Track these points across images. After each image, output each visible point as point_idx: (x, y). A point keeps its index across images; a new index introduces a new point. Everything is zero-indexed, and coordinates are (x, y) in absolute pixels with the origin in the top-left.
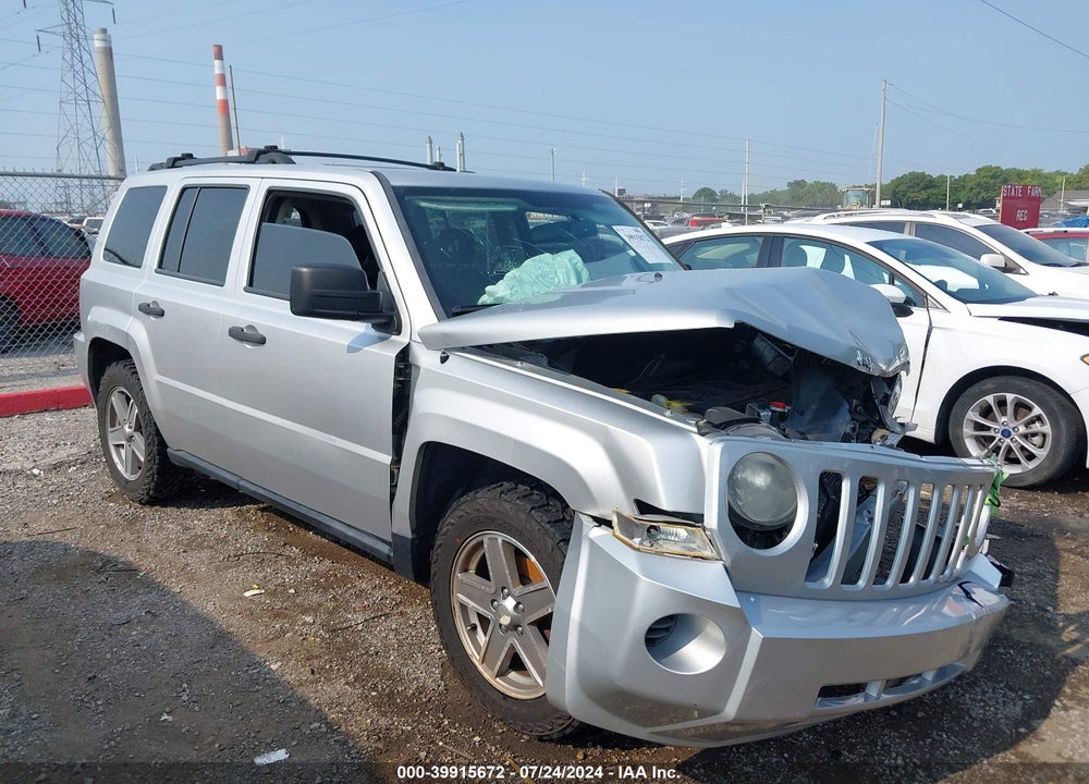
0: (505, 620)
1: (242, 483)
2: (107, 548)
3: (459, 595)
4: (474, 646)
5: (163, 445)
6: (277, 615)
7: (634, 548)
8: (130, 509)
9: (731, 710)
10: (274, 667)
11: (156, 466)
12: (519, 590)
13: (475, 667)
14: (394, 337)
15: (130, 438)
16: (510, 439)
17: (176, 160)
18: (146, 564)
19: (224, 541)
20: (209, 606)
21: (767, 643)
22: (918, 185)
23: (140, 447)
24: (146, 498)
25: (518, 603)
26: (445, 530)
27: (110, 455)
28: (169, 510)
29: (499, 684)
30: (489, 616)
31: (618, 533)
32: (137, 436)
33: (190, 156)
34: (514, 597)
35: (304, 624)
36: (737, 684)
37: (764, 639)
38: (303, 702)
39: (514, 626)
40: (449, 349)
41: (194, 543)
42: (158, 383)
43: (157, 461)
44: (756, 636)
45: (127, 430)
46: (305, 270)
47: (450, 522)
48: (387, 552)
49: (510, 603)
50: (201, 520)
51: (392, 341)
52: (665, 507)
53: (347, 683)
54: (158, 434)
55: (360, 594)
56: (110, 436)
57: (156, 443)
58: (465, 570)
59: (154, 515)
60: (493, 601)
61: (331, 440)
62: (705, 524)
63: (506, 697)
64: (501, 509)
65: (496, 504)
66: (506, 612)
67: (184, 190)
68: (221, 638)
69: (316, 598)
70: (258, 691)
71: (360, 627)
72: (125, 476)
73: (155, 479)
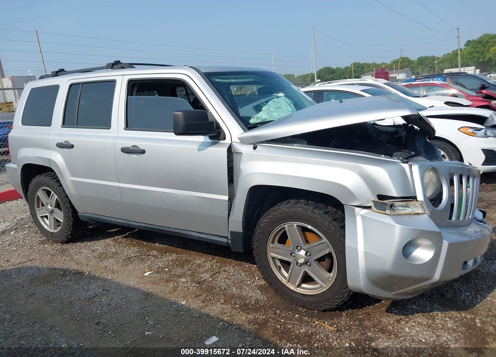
0: (301, 261)
1: (130, 223)
2: (59, 265)
3: (271, 254)
4: (283, 276)
5: (74, 211)
6: (167, 281)
7: (388, 215)
8: (58, 246)
9: (437, 276)
10: (184, 303)
11: (71, 223)
12: (307, 246)
13: (284, 285)
14: (221, 142)
15: (52, 212)
16: (305, 178)
17: (57, 72)
18: (86, 270)
19: (116, 253)
20: (132, 283)
21: (451, 246)
22: (328, 72)
23: (60, 216)
24: (66, 240)
25: (307, 252)
26: (262, 225)
27: (39, 222)
28: (78, 244)
29: (299, 290)
30: (290, 260)
31: (375, 210)
32: (57, 210)
33: (63, 70)
34: (304, 250)
35: (183, 282)
36: (439, 264)
37: (449, 244)
38: (208, 315)
39: (306, 263)
40: (256, 143)
41: (102, 257)
42: (72, 181)
43: (72, 220)
44: (445, 244)
45: (50, 207)
46: (179, 113)
47: (264, 221)
48: (226, 241)
49: (303, 253)
50: (99, 245)
51: (221, 143)
52: (395, 195)
53: (222, 304)
54: (72, 207)
55: (199, 266)
56: (37, 212)
57: (71, 211)
58: (273, 242)
59: (73, 248)
60: (292, 253)
61: (191, 194)
62: (418, 199)
63: (304, 295)
64: (296, 211)
65: (293, 209)
66: (301, 257)
67: (71, 85)
68: (148, 295)
69: (179, 271)
70: (183, 314)
71: (210, 279)
72: (50, 231)
73: (71, 230)
